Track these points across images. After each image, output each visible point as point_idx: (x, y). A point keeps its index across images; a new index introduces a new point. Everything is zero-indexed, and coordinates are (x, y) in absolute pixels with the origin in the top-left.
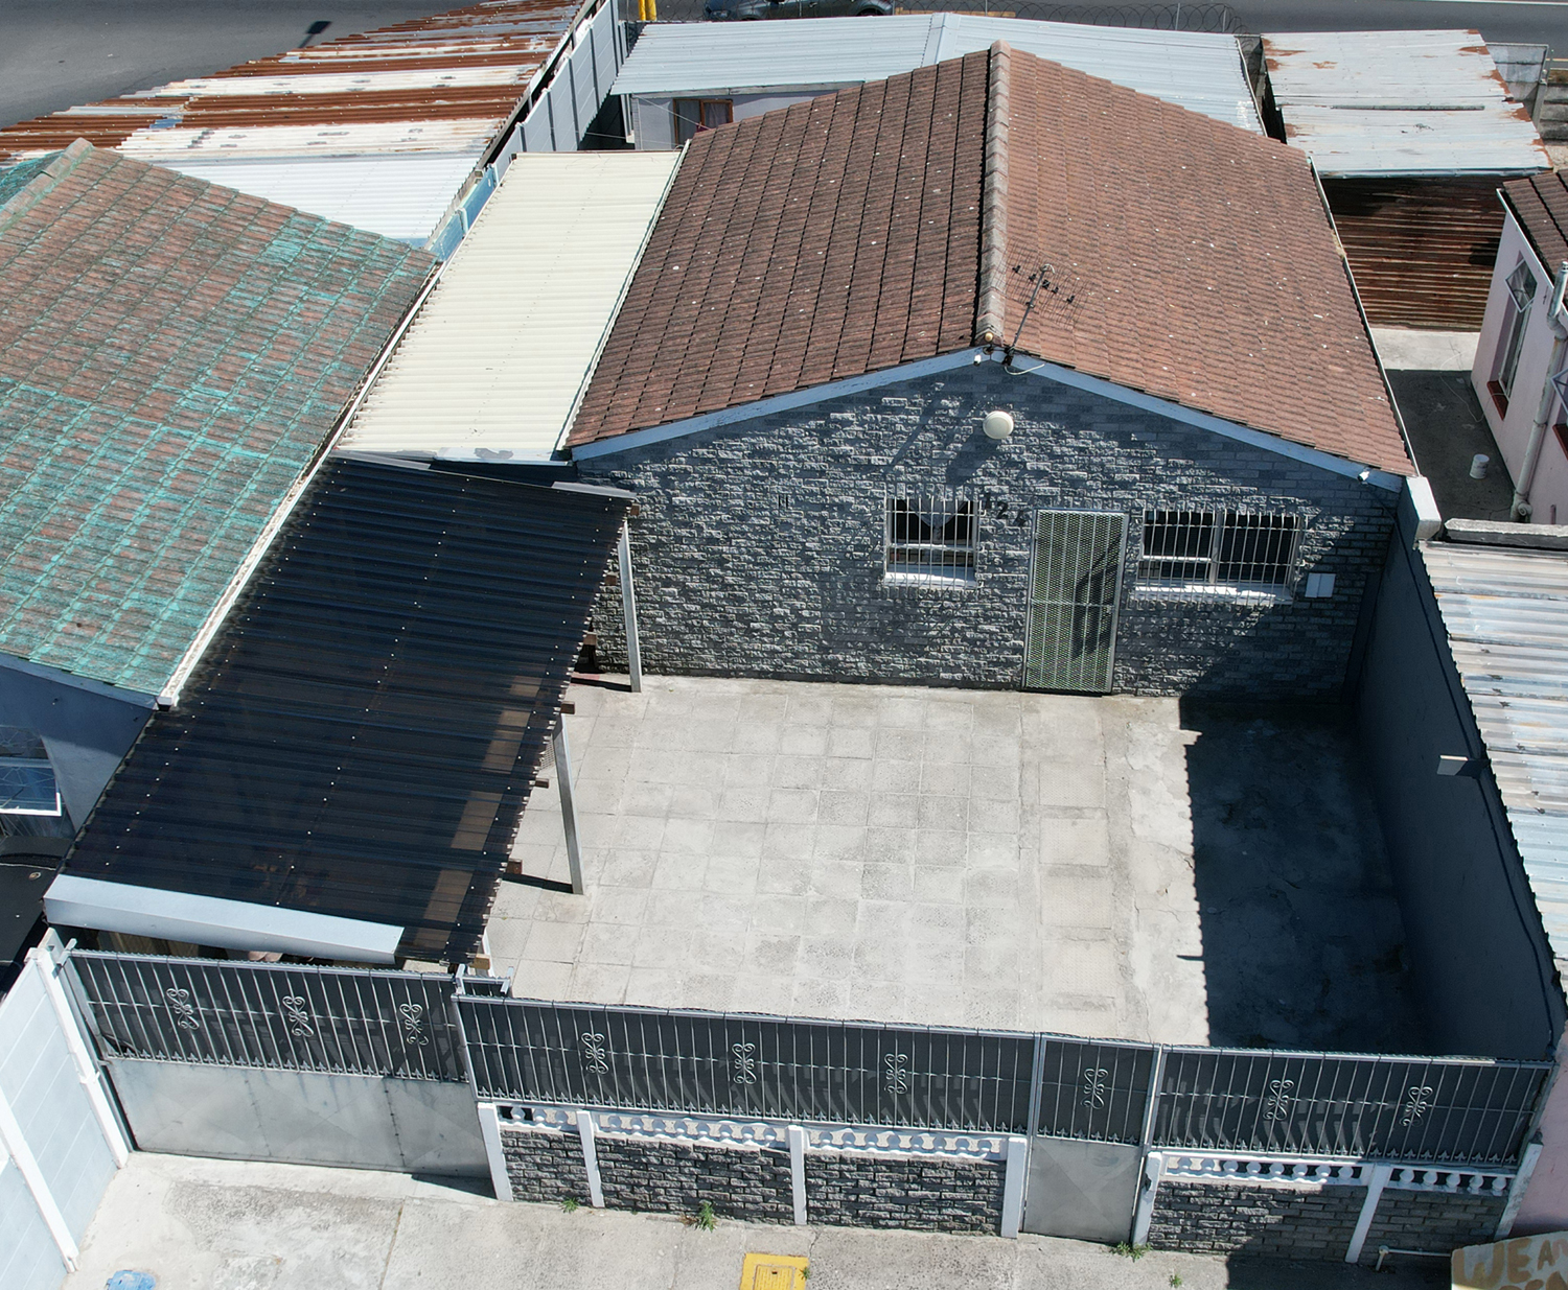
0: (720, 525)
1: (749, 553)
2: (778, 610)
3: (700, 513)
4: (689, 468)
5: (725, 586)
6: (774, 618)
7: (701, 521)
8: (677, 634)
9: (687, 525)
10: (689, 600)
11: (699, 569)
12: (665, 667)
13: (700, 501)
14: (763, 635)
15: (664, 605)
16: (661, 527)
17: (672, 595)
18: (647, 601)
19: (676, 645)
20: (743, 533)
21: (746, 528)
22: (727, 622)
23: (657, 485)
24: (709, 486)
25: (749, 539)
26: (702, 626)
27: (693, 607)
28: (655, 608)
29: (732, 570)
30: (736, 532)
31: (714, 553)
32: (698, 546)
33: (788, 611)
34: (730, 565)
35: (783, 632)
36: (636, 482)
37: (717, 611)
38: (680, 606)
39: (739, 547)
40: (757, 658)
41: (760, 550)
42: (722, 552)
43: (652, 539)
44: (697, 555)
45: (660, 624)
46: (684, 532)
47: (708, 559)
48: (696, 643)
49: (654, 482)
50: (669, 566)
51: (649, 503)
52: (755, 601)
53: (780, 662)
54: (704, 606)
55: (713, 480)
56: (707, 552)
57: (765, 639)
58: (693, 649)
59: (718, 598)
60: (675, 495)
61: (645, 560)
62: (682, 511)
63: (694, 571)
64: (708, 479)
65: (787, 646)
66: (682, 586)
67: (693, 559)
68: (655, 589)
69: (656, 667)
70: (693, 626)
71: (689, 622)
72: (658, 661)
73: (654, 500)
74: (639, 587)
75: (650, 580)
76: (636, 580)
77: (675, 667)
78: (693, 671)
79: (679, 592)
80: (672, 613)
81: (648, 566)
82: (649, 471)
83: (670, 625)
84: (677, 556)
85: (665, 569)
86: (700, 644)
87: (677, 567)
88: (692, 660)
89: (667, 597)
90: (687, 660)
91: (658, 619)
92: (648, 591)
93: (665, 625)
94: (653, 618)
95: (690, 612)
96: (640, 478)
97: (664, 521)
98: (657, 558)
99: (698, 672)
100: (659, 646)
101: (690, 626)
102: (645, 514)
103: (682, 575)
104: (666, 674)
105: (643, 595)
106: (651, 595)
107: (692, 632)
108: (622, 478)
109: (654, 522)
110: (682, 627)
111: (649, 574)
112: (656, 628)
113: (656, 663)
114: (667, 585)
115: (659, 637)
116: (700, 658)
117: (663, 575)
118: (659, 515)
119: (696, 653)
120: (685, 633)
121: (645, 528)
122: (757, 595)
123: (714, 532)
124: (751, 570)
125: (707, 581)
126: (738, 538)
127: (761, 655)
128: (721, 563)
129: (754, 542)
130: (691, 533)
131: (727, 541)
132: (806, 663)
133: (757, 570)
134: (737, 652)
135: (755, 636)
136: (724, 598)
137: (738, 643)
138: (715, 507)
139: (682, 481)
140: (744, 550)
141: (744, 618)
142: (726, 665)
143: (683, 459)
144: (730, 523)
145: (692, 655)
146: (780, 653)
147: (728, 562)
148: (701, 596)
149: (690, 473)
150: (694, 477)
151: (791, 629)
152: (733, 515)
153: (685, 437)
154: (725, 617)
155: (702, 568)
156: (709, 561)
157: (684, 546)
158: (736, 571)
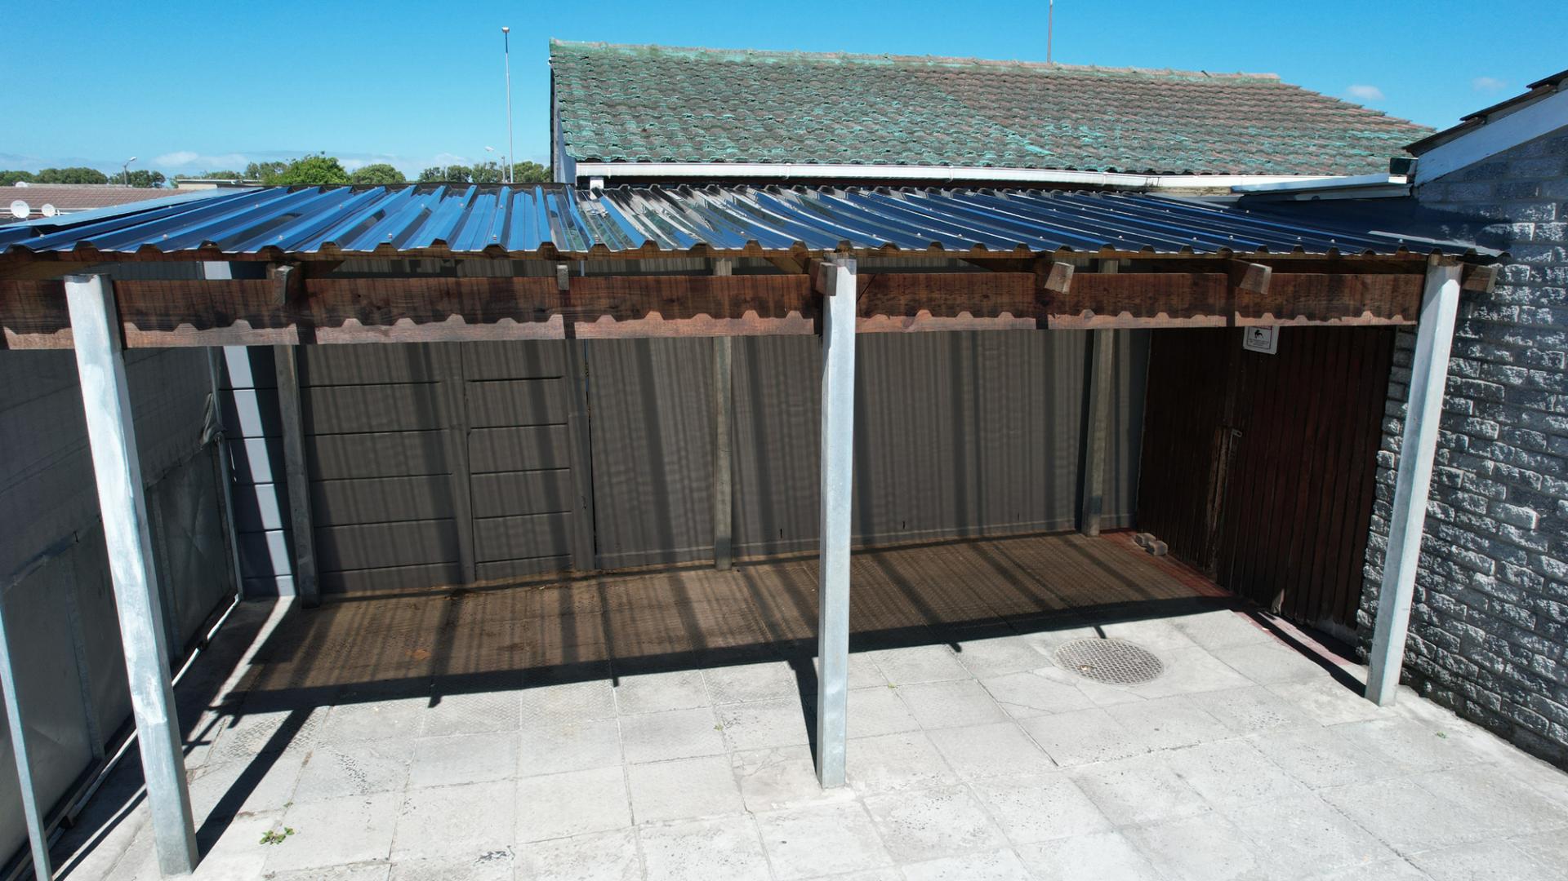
8: (1506, 626)
12: (1463, 695)
15: (1501, 548)
16: (1543, 347)
17: (1522, 525)
18: (1468, 527)
19: (1499, 654)
23: (1557, 236)
27: (1561, 569)
28: (1480, 550)
36: (1517, 227)
38: (1533, 557)
43: (1516, 377)
45: (1478, 590)
48: (1545, 664)
49: (1555, 228)
50: (1532, 450)
51: (1532, 284)
58: (1534, 676)
61: (1491, 428)
66: (1550, 505)
68: (1493, 501)
69: (1447, 688)
70: (1550, 618)
71: (1543, 604)
72: (1452, 673)
73: (1544, 275)
74: (1464, 489)
75: (1486, 477)
76: (1460, 472)
77: (1485, 706)
78: (1519, 733)
79: (1540, 521)
80: (1512, 570)
81: (1489, 441)
82: (1550, 201)
83: (1502, 601)
84: (1556, 425)
85: (1525, 457)
86: (1554, 671)
87: (1551, 456)
88: (1525, 704)
89: (1512, 529)
90: (1514, 701)
91: (1480, 577)
92: (1476, 504)
93: (1488, 595)
94: (1469, 569)
95: (1551, 579)
96: (1528, 219)
97: (1552, 331)
98: (1515, 427)
99: (1531, 739)
100: (1468, 641)
101: (1543, 617)
102: (1516, 310)
103: (1558, 477)
104: (1462, 713)
105: (1466, 511)
106: (1481, 516)
107: (1541, 632)
108: (1492, 221)
109: (1530, 331)
110: (1524, 614)
111: (1490, 464)
112: (1470, 598)
113: (1446, 676)
114: (1519, 498)
115: (1471, 620)
116: (1543, 708)
117: (1516, 472)
118: (1546, 315)
119: (1540, 691)
120: (1526, 631)
121: (1508, 347)
145: (1528, 691)
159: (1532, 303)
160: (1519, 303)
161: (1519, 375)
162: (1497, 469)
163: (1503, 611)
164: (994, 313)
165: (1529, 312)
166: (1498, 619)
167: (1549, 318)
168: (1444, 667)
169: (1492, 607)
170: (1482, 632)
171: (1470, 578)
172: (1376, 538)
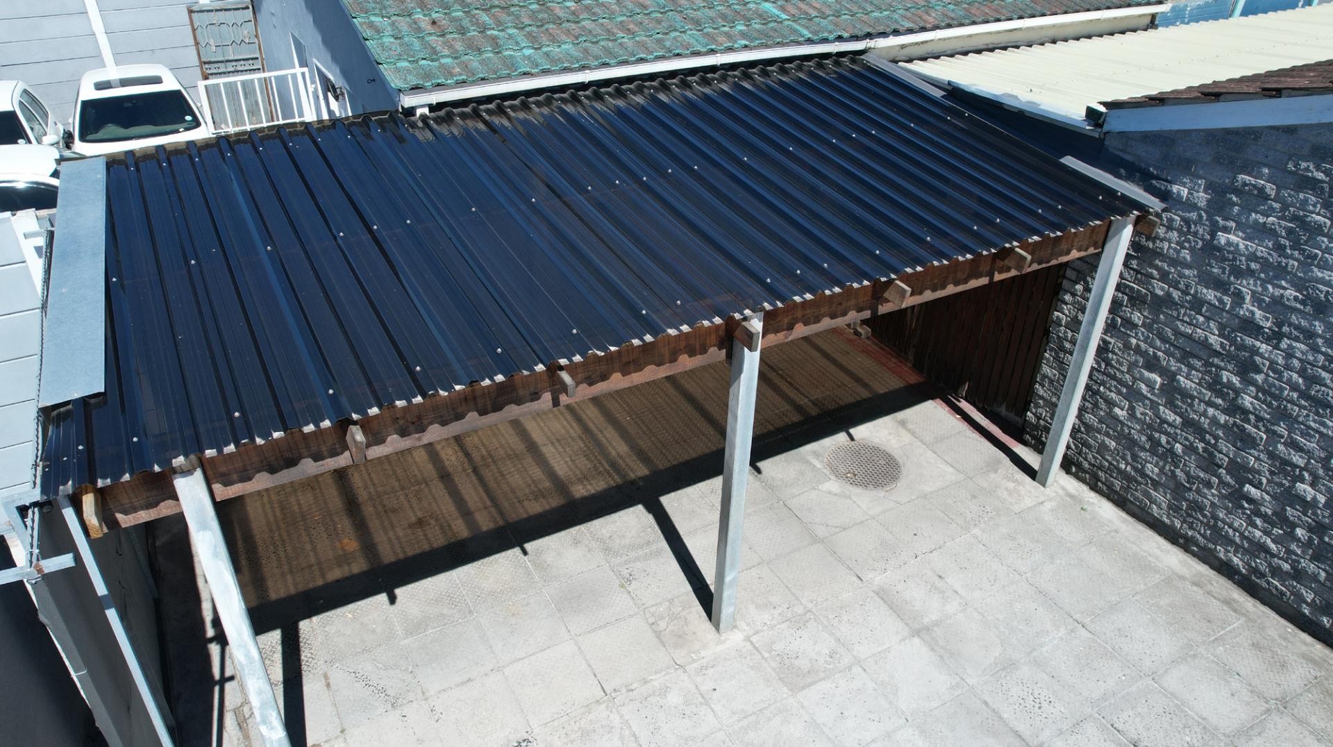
0: (1276, 306)
1: (1302, 373)
2: (1304, 489)
3: (1251, 273)
4: (1270, 189)
5: (1234, 408)
6: (1289, 497)
7: (1246, 287)
8: (1132, 443)
9: (1220, 285)
10: (1171, 405)
11: (1207, 364)
12: (1098, 479)
13: (1262, 251)
14: (1257, 513)
15: (1133, 395)
16: (1181, 276)
17: (1150, 384)
18: (1114, 378)
20: (1309, 335)
21: (1319, 328)
22: (1210, 463)
23: (1202, 204)
24: (1290, 231)
25: (1315, 349)
26: (1171, 451)
27: (1171, 417)
29: (1259, 389)
30: (1298, 328)
31: (1242, 347)
32: (1222, 327)
33: (1322, 499)
34: (1259, 378)
35: (1293, 526)
36: (1175, 188)
37: (1203, 440)
38: (1154, 406)
39: (1289, 355)
40: (1230, 542)
41: (1324, 374)
42: (1255, 351)
43: (1159, 288)
44: (1214, 340)
45: (1115, 418)
46: (1210, 295)
47: (1229, 354)
49: (1202, 198)
50: (1164, 340)
51: (1180, 231)
52: (1272, 456)
53: (1263, 567)
54: (1188, 423)
55: (1302, 222)
56: (1233, 342)
57: (1258, 522)
58: (1144, 475)
59: (1214, 421)
60: (1226, 230)
61: (1137, 317)
62: (1224, 259)
63: (1198, 364)
64: (1294, 218)
65: (1289, 552)
66: (1170, 376)
67: (1205, 344)
68: (1132, 365)
69: (1085, 472)
70: (1159, 444)
71: (1157, 435)
72: (1090, 464)
73: (1189, 227)
74: (1113, 352)
75: (1130, 349)
76: (1112, 341)
77: (1110, 487)
78: (1129, 506)
79: (1162, 385)
80: (1139, 410)
81: (1135, 326)
82: (1201, 178)
83: (1129, 427)
84: (1183, 329)
85: (1158, 343)
86: (1157, 475)
87: (1176, 347)
88: (1136, 490)
89: (1143, 386)
90: (1128, 487)
91: (1117, 410)
92: (1121, 364)
93: (1121, 422)
94: (1111, 404)
95: (1164, 421)
96: (1184, 185)
97: (1189, 267)
98: (1154, 321)
99: (1136, 510)
100: (1103, 448)
101: (1155, 443)
102: (1166, 245)
103: (1178, 361)
104: (1094, 488)
105: (1113, 367)
106: (1123, 372)
107: (1153, 451)
108: (1158, 178)
109: (1174, 262)
110: (1144, 438)
111: (1134, 341)
112: (1108, 421)
113: (1086, 465)
114: (1150, 367)
115: (1107, 434)
116: (1147, 495)
117: (1151, 351)
118: (1186, 255)
119: (1146, 484)
120: (1143, 449)
121: (1157, 268)
122: (1280, 447)
123: (1258, 314)
124: (1292, 402)
125: (1210, 387)
126: (1297, 339)
127: (1237, 540)
128: (1246, 368)
129: (1321, 358)
130: (1221, 301)
131: (1275, 338)
132: (1309, 597)
133: (1301, 407)
134: (1204, 516)
135: (1243, 507)
136: (1225, 426)
137: (1213, 504)
138: (1281, 272)
139: (1248, 209)
140: (1296, 363)
141: (1241, 472)
142: (1178, 524)
143: (1266, 171)
144: (1294, 310)
145: (1139, 483)
146: (1273, 556)
147: (1259, 371)
148: (1191, 405)
149: (1267, 198)
150: (1272, 209)
151: (1310, 529)
152: (1308, 297)
153: (1290, 130)
154: (1211, 455)
155: (1212, 365)
156: (1229, 357)
157: (1201, 319)
158: (1265, 392)
159: (1178, 243)
160: (1170, 241)
161: (1162, 288)
162: (1138, 346)
163: (1130, 433)
164: (844, 314)
165: (1175, 249)
166: (1125, 437)
167: (1188, 258)
168: (1086, 459)
169: (1122, 430)
170: (1114, 443)
171: (1111, 410)
172: (1046, 369)
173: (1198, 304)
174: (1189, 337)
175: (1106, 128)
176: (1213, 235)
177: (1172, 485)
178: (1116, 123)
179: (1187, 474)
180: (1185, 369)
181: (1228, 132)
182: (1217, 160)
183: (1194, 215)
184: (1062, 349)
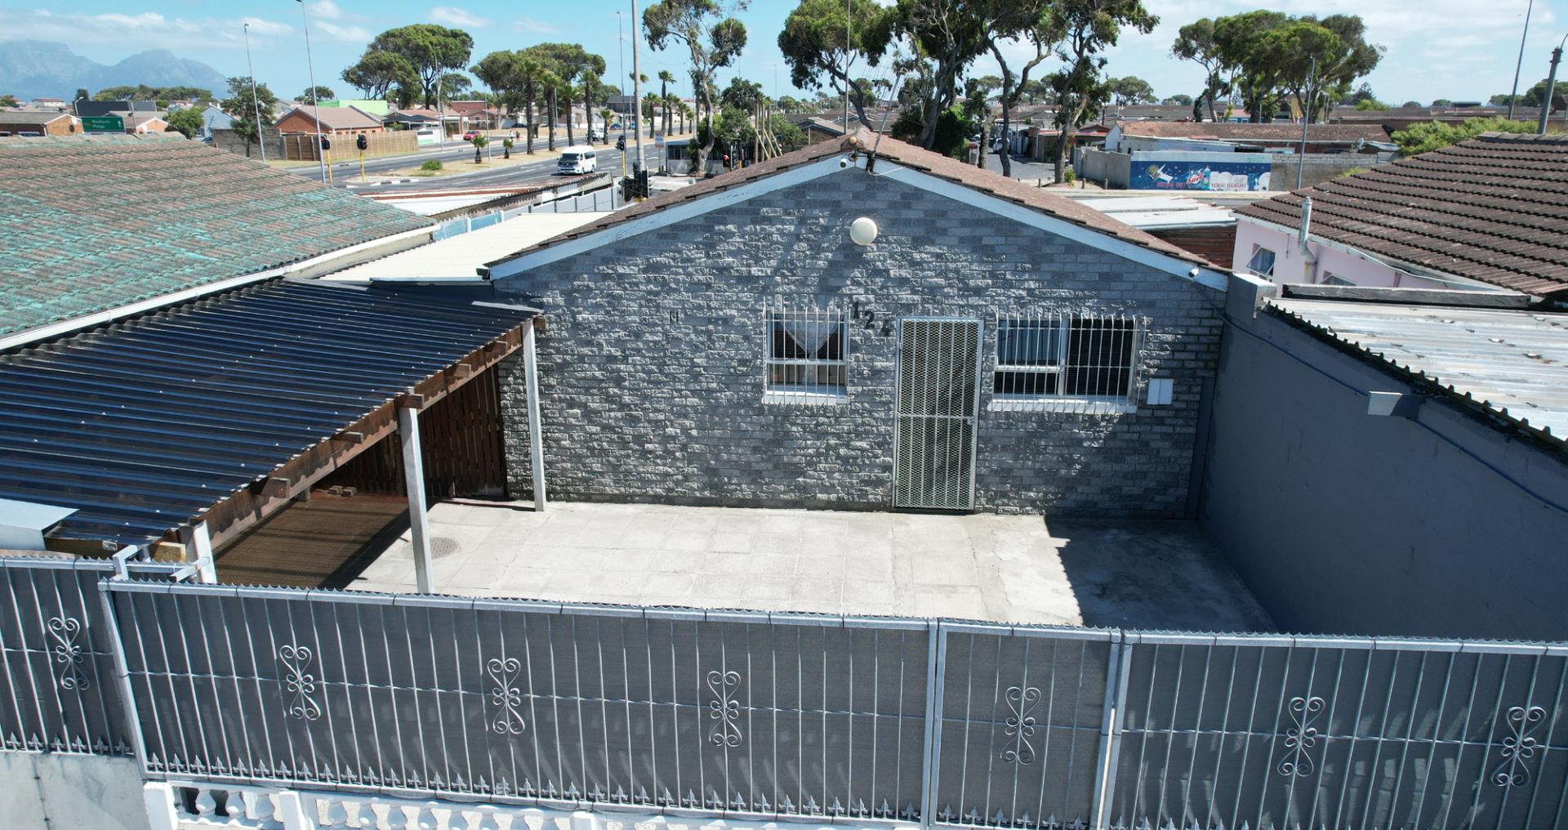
0: (618, 342)
1: (643, 371)
2: (670, 431)
3: (600, 331)
4: (592, 284)
5: (623, 407)
6: (666, 439)
7: (601, 338)
8: (579, 458)
9: (589, 343)
10: (591, 422)
11: (600, 389)
12: (568, 493)
13: (601, 318)
14: (657, 457)
16: (567, 346)
17: (575, 416)
18: (554, 424)
19: (579, 469)
20: (638, 351)
21: (641, 345)
22: (624, 444)
23: (562, 303)
25: (644, 357)
26: (602, 449)
27: (594, 429)
28: (560, 431)
29: (629, 389)
30: (632, 349)
31: (613, 371)
32: (598, 365)
33: (678, 431)
34: (627, 383)
35: (673, 453)
36: (545, 300)
37: (615, 433)
38: (582, 428)
39: (635, 365)
40: (651, 482)
41: (653, 367)
42: (619, 371)
43: (558, 359)
44: (598, 374)
45: (565, 448)
46: (586, 350)
48: (597, 467)
49: (560, 300)
50: (572, 387)
51: (556, 322)
52: (649, 422)
53: (671, 485)
54: (605, 428)
55: (611, 296)
56: (606, 370)
57: (659, 461)
58: (594, 473)
59: (616, 419)
60: (579, 312)
61: (553, 381)
62: (585, 329)
63: (595, 391)
64: (608, 296)
65: (678, 468)
66: (584, 406)
67: (594, 378)
68: (561, 411)
69: (560, 493)
70: (594, 449)
71: (590, 444)
72: (560, 486)
73: (560, 318)
74: (547, 409)
75: (557, 402)
76: (546, 402)
77: (578, 492)
78: (593, 497)
79: (581, 413)
80: (575, 436)
81: (553, 387)
82: (556, 290)
83: (574, 449)
84: (580, 376)
85: (570, 390)
86: (600, 468)
87: (580, 388)
88: (593, 485)
89: (571, 419)
90: (588, 485)
91: (563, 442)
92: (555, 414)
93: (569, 449)
94: (557, 441)
95: (591, 434)
96: (549, 296)
97: (569, 340)
98: (563, 379)
100: (564, 471)
101: (592, 449)
102: (552, 333)
103: (585, 395)
104: (569, 500)
105: (550, 418)
106: (557, 418)
107: (593, 455)
108: (532, 296)
109: (560, 341)
110: (585, 451)
111: (556, 396)
112: (561, 452)
113: (558, 488)
114: (571, 407)
115: (564, 461)
116: (600, 483)
117: (568, 397)
118: (565, 334)
119: (597, 478)
120: (587, 457)
121: (552, 347)
122: (651, 415)
123: (612, 350)
124: (646, 388)
125: (607, 401)
126: (634, 355)
127: (654, 478)
128: (619, 382)
129: (648, 359)
130: (592, 351)
131: (625, 359)
132: (695, 486)
133: (650, 389)
134: (634, 476)
135: (649, 458)
136: (623, 419)
137: (634, 466)
138: (613, 324)
139: (585, 298)
140: (639, 367)
141: (640, 439)
142: (623, 490)
143: (586, 276)
144: (627, 340)
145: (593, 480)
146: (672, 475)
147: (625, 380)
148: (601, 416)
149: (592, 290)
150: (596, 294)
151: (681, 450)
152: (629, 332)
153: (588, 253)
154: (623, 439)
155: (602, 388)
156: (609, 379)
157: (587, 366)
158: (632, 390)
159: (558, 329)
160: (553, 330)
161: (560, 358)
163: (576, 453)
165: (558, 333)
166: (574, 457)
167: (567, 335)
168: (557, 484)
169: (571, 453)
170: (568, 465)
171: (560, 444)
172: (509, 441)
173: (581, 358)
174: (585, 379)
175: (492, 278)
176: (574, 318)
177: (611, 469)
178: (497, 274)
179: (616, 457)
180: (590, 398)
181: (559, 262)
182: (561, 278)
183: (560, 311)
184: (514, 422)
